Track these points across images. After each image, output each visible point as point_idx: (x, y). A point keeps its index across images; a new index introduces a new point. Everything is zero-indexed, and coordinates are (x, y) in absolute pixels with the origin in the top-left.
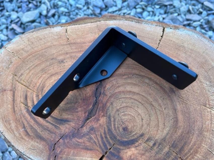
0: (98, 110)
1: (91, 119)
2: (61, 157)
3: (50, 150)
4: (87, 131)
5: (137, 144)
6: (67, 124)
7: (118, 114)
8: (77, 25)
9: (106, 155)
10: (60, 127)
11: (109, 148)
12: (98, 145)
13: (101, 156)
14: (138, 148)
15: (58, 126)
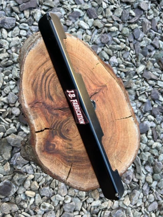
0: (68, 111)
1: (61, 111)
2: (34, 110)
3: (34, 101)
4: (54, 113)
5: (65, 140)
6: (51, 101)
7: (72, 123)
8: (105, 67)
9: (50, 130)
10: (47, 99)
11: (54, 129)
12: (52, 123)
13: (48, 128)
14: (63, 142)
15: (47, 97)
